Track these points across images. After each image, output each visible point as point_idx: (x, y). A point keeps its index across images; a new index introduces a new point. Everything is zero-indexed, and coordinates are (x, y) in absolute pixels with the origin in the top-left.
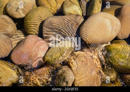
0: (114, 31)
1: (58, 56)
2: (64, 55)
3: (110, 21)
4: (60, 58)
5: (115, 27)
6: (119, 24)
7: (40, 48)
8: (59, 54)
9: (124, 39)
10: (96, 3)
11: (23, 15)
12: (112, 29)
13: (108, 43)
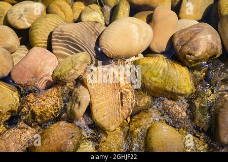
0: (142, 40)
1: (69, 69)
2: (77, 67)
3: (137, 27)
4: (71, 71)
5: (144, 35)
6: (150, 30)
7: (47, 61)
8: (70, 67)
9: (162, 53)
10: (120, 7)
11: (28, 25)
12: (140, 36)
13: (138, 56)
